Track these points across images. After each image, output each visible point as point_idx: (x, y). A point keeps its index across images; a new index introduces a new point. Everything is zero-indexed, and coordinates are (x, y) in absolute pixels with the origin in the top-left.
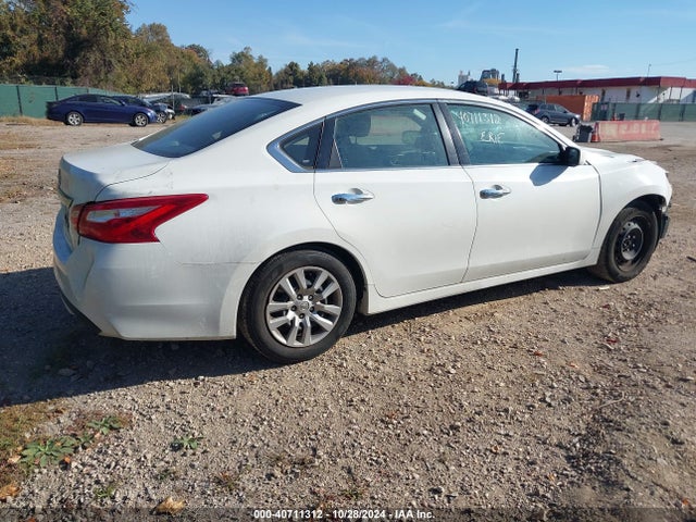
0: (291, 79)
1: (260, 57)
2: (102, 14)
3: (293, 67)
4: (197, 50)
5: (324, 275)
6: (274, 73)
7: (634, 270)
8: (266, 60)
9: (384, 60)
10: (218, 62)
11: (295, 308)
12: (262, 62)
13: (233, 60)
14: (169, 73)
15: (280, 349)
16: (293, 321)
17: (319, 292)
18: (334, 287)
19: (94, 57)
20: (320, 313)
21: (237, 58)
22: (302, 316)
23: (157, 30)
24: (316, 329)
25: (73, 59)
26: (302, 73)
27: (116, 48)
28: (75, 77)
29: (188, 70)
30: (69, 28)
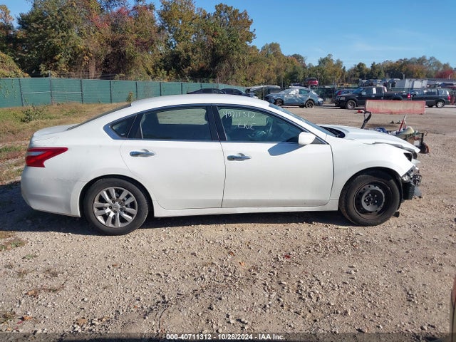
0: (358, 74)
1: (338, 61)
2: (232, 41)
3: (360, 66)
4: (297, 57)
5: (126, 192)
6: (347, 69)
7: (378, 219)
8: (342, 62)
9: (431, 59)
10: (310, 64)
11: (111, 207)
12: (339, 63)
13: (320, 63)
14: (277, 72)
15: (102, 227)
16: (109, 213)
17: (124, 200)
18: (133, 199)
19: (225, 66)
20: (125, 212)
21: (323, 61)
22: (115, 212)
23: (274, 47)
24: (123, 220)
25: (214, 67)
26: (367, 70)
27: (238, 60)
28: (214, 77)
29: (290, 70)
30: (214, 50)
